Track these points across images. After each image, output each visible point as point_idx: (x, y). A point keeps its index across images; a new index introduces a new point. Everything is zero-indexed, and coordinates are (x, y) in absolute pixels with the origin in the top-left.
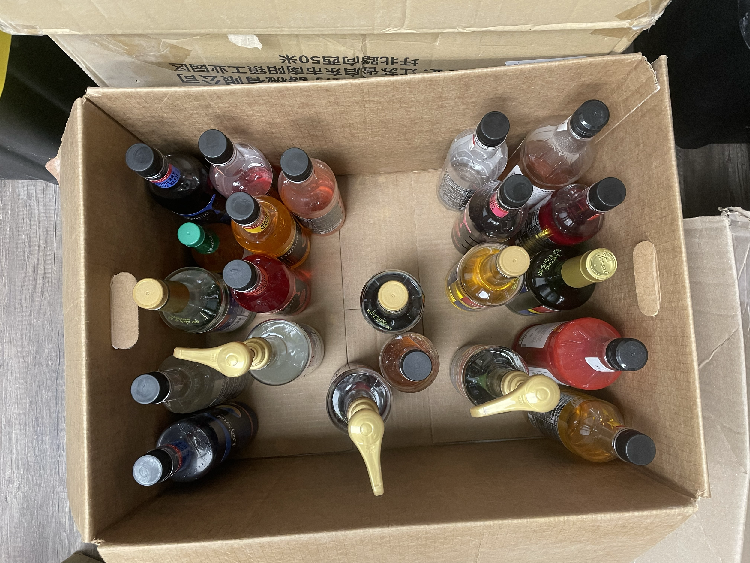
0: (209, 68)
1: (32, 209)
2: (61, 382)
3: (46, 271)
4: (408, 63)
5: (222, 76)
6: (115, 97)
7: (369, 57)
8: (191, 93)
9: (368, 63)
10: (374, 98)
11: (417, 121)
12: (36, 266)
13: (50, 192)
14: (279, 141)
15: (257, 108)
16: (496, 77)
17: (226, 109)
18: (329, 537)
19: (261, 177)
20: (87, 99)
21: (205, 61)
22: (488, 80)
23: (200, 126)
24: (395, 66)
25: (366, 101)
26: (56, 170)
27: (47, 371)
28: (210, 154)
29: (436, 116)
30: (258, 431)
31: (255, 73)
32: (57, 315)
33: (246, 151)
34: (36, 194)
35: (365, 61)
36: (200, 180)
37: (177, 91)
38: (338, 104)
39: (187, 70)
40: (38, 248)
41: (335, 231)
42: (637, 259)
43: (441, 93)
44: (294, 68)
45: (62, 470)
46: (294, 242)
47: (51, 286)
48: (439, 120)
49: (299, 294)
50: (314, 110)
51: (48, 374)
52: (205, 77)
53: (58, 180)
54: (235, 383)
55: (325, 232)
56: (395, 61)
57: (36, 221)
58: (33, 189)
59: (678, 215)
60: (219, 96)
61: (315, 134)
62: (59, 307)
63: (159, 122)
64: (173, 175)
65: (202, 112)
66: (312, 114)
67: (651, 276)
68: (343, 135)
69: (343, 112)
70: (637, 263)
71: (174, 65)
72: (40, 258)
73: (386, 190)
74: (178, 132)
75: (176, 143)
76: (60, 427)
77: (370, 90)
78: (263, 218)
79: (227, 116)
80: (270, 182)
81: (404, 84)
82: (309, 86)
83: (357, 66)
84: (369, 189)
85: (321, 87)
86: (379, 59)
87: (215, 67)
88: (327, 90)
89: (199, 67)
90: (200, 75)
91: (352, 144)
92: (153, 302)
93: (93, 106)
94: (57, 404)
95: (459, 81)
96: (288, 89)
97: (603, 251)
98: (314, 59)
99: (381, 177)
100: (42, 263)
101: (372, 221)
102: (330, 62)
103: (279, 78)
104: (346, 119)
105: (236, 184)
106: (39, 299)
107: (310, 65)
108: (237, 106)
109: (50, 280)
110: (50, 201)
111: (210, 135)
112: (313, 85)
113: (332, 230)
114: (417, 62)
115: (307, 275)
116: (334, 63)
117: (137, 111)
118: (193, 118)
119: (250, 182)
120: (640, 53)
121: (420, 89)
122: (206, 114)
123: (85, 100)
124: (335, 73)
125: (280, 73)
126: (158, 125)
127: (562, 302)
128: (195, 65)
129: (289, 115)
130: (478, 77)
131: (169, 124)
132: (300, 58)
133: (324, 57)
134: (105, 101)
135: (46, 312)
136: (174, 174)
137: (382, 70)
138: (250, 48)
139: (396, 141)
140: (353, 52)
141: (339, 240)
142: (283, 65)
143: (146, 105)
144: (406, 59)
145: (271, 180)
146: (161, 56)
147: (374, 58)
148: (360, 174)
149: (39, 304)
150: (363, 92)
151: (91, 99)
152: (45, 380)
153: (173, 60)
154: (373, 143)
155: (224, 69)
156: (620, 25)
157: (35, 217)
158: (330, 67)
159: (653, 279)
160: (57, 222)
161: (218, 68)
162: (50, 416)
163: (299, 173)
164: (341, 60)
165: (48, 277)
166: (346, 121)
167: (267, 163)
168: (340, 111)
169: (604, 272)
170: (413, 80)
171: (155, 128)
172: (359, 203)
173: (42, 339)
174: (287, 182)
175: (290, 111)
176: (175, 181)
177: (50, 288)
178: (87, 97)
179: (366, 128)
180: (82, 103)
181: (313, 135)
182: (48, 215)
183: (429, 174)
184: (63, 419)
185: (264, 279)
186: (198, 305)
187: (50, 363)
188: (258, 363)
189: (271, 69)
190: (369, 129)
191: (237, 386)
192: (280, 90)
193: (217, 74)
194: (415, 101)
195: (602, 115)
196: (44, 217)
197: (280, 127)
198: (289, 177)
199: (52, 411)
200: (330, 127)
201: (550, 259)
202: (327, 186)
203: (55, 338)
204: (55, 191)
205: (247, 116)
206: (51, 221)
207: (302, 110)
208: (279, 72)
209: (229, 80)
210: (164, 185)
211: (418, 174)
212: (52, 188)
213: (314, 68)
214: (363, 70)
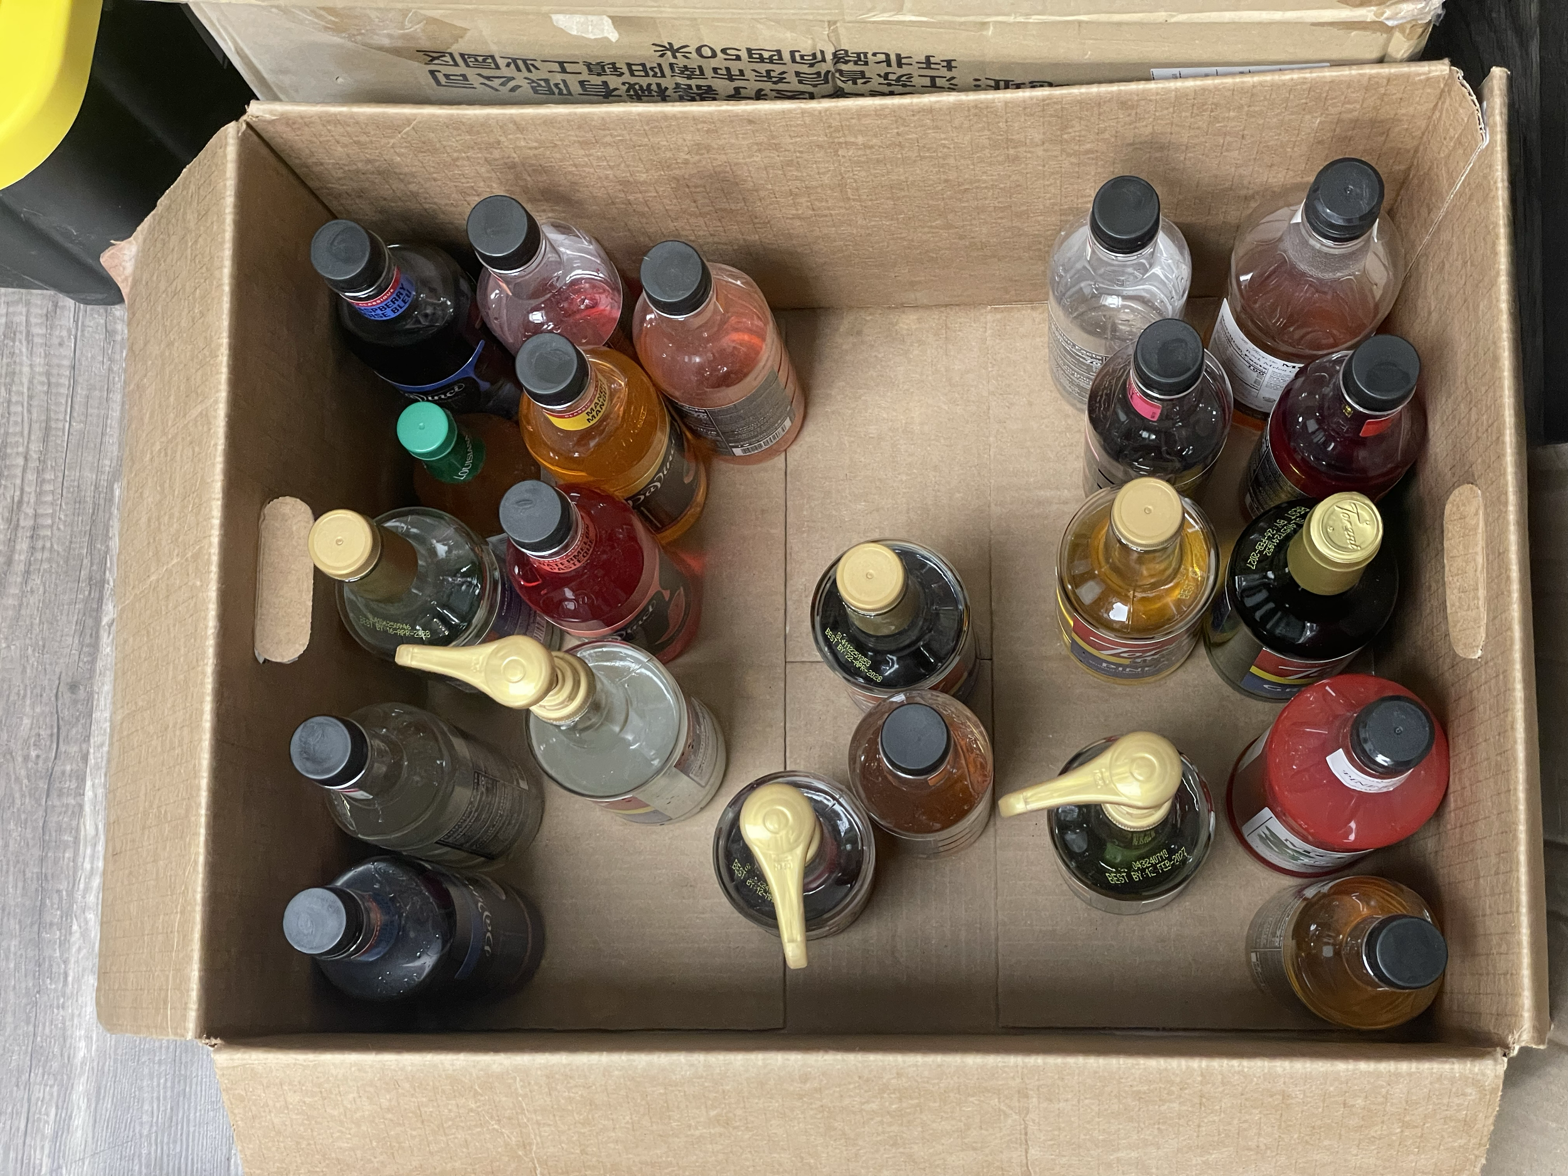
0: (500, 62)
1: (15, 362)
2: (57, 803)
3: (40, 521)
4: (932, 66)
5: (525, 78)
6: (305, 122)
7: (846, 51)
8: (464, 120)
9: (846, 62)
10: (856, 137)
11: (967, 187)
12: (15, 507)
13: (62, 323)
14: (644, 220)
15: (598, 152)
16: (1124, 103)
17: (531, 153)
18: (692, 1065)
19: (595, 305)
20: (248, 124)
21: (494, 49)
22: (1108, 109)
23: (468, 182)
24: (905, 70)
25: (840, 143)
26: (124, 269)
27: (23, 772)
28: (484, 248)
29: (1010, 176)
30: (543, 962)
31: (599, 75)
32: (59, 634)
33: (567, 242)
34: (27, 326)
35: (837, 58)
36: (456, 306)
37: (434, 115)
38: (777, 147)
39: (452, 63)
40: (22, 463)
41: (771, 453)
42: (1450, 527)
43: (1006, 132)
44: (685, 67)
45: (44, 1029)
46: (663, 464)
47: (49, 560)
48: (1019, 186)
49: (667, 594)
50: (724, 158)
51: (25, 781)
52: (488, 78)
53: (125, 291)
54: (498, 809)
55: (744, 451)
56: (904, 61)
57: (23, 393)
58: (21, 313)
59: (1505, 421)
60: (519, 126)
61: (727, 206)
62: (65, 612)
63: (379, 173)
64: (402, 291)
65: (480, 155)
66: (720, 165)
67: (1473, 563)
68: (794, 212)
69: (790, 163)
70: (1450, 535)
71: (426, 53)
72: (27, 489)
73: (916, 352)
74: (415, 195)
75: (405, 217)
76: (48, 918)
77: (844, 123)
78: (594, 396)
79: (532, 165)
80: (615, 319)
81: (919, 112)
82: (711, 113)
83: (823, 68)
84: (872, 346)
85: (737, 115)
86: (869, 56)
87: (514, 61)
88: (750, 122)
89: (480, 59)
90: (479, 75)
91: (817, 233)
92: (349, 562)
93: (255, 138)
94: (42, 860)
95: (1040, 109)
96: (666, 117)
97: (1352, 499)
98: (728, 51)
99: (904, 316)
100: (32, 501)
101: (873, 430)
102: (762, 59)
103: (649, 85)
104: (797, 178)
105: (537, 317)
106: (17, 592)
107: (719, 62)
108: (556, 146)
109: (48, 545)
110: (61, 345)
111: (492, 208)
112: (719, 111)
113: (764, 447)
114: (953, 64)
115: (694, 564)
116: (771, 60)
117: (340, 149)
118: (457, 166)
119: (569, 314)
120: (1446, 61)
121: (956, 123)
122: (486, 159)
123: (244, 126)
124: (774, 79)
125: (655, 75)
126: (378, 179)
127: (1310, 639)
128: (470, 56)
129: (668, 167)
130: (1082, 103)
131: (401, 177)
132: (699, 50)
133: (749, 51)
134: (281, 128)
135: (32, 624)
136: (402, 288)
137: (879, 75)
138: (593, 37)
139: (926, 230)
140: (810, 42)
141: (783, 476)
142: (660, 60)
143: (363, 138)
144: (928, 58)
145: (617, 314)
146: (404, 37)
147: (859, 54)
148: (851, 308)
149: (16, 603)
150: (830, 127)
151: (254, 125)
152: (17, 795)
153: (426, 44)
154: (869, 231)
155: (533, 65)
156: (1355, 17)
157: (22, 384)
158: (763, 68)
159: (1476, 571)
160: (74, 399)
161: (520, 63)
162: (24, 888)
163: (679, 296)
164: (786, 56)
165: (44, 537)
166: (798, 183)
167: (611, 273)
168: (782, 161)
169: (1350, 546)
170: (937, 106)
171: (367, 184)
172: (843, 383)
173: (18, 694)
174: (652, 316)
175: (670, 158)
176: (402, 304)
177: (46, 566)
178: (248, 120)
179: (849, 199)
180: (238, 132)
181: (724, 210)
182: (53, 380)
183: (1035, 314)
184: (56, 897)
185: (586, 534)
186: (430, 596)
187: (33, 754)
188: (563, 702)
189: (634, 68)
190: (854, 200)
191: (501, 816)
192: (649, 119)
193: (515, 74)
194: (952, 146)
195: (1366, 193)
196: (42, 383)
197: (646, 192)
198: (658, 304)
199: (28, 875)
200: (762, 194)
201: (1279, 530)
202: (750, 331)
203: (51, 690)
204: (76, 322)
205: (575, 166)
206: (60, 394)
207: (697, 158)
208: (651, 73)
209: (540, 86)
210: (379, 312)
211: (1005, 314)
212: (66, 313)
213: (728, 69)
214: (837, 75)
